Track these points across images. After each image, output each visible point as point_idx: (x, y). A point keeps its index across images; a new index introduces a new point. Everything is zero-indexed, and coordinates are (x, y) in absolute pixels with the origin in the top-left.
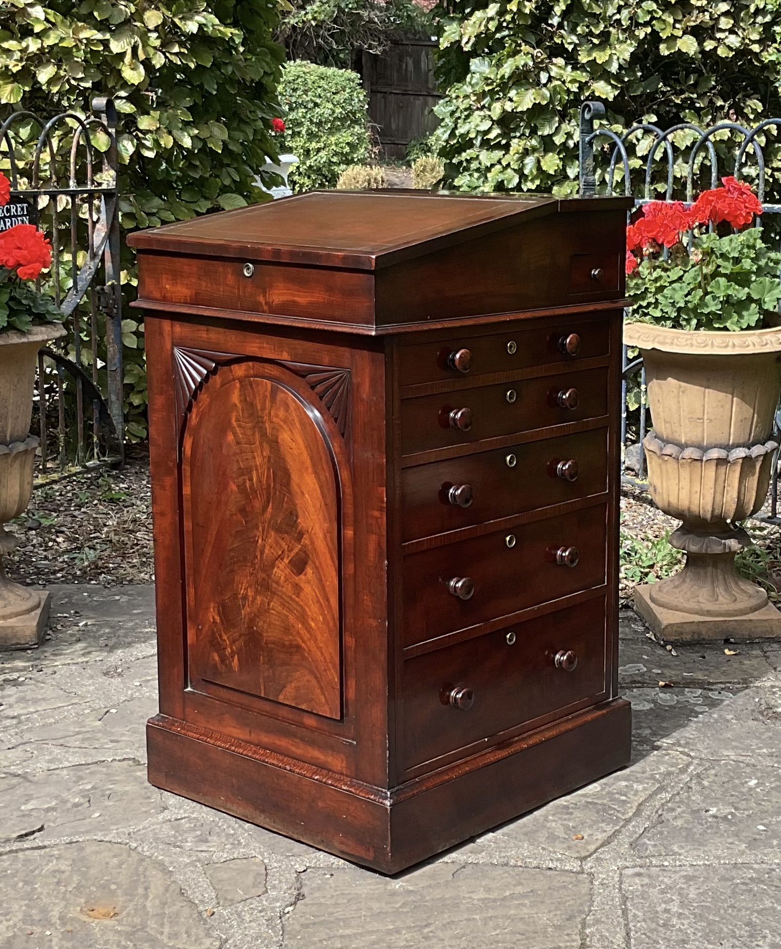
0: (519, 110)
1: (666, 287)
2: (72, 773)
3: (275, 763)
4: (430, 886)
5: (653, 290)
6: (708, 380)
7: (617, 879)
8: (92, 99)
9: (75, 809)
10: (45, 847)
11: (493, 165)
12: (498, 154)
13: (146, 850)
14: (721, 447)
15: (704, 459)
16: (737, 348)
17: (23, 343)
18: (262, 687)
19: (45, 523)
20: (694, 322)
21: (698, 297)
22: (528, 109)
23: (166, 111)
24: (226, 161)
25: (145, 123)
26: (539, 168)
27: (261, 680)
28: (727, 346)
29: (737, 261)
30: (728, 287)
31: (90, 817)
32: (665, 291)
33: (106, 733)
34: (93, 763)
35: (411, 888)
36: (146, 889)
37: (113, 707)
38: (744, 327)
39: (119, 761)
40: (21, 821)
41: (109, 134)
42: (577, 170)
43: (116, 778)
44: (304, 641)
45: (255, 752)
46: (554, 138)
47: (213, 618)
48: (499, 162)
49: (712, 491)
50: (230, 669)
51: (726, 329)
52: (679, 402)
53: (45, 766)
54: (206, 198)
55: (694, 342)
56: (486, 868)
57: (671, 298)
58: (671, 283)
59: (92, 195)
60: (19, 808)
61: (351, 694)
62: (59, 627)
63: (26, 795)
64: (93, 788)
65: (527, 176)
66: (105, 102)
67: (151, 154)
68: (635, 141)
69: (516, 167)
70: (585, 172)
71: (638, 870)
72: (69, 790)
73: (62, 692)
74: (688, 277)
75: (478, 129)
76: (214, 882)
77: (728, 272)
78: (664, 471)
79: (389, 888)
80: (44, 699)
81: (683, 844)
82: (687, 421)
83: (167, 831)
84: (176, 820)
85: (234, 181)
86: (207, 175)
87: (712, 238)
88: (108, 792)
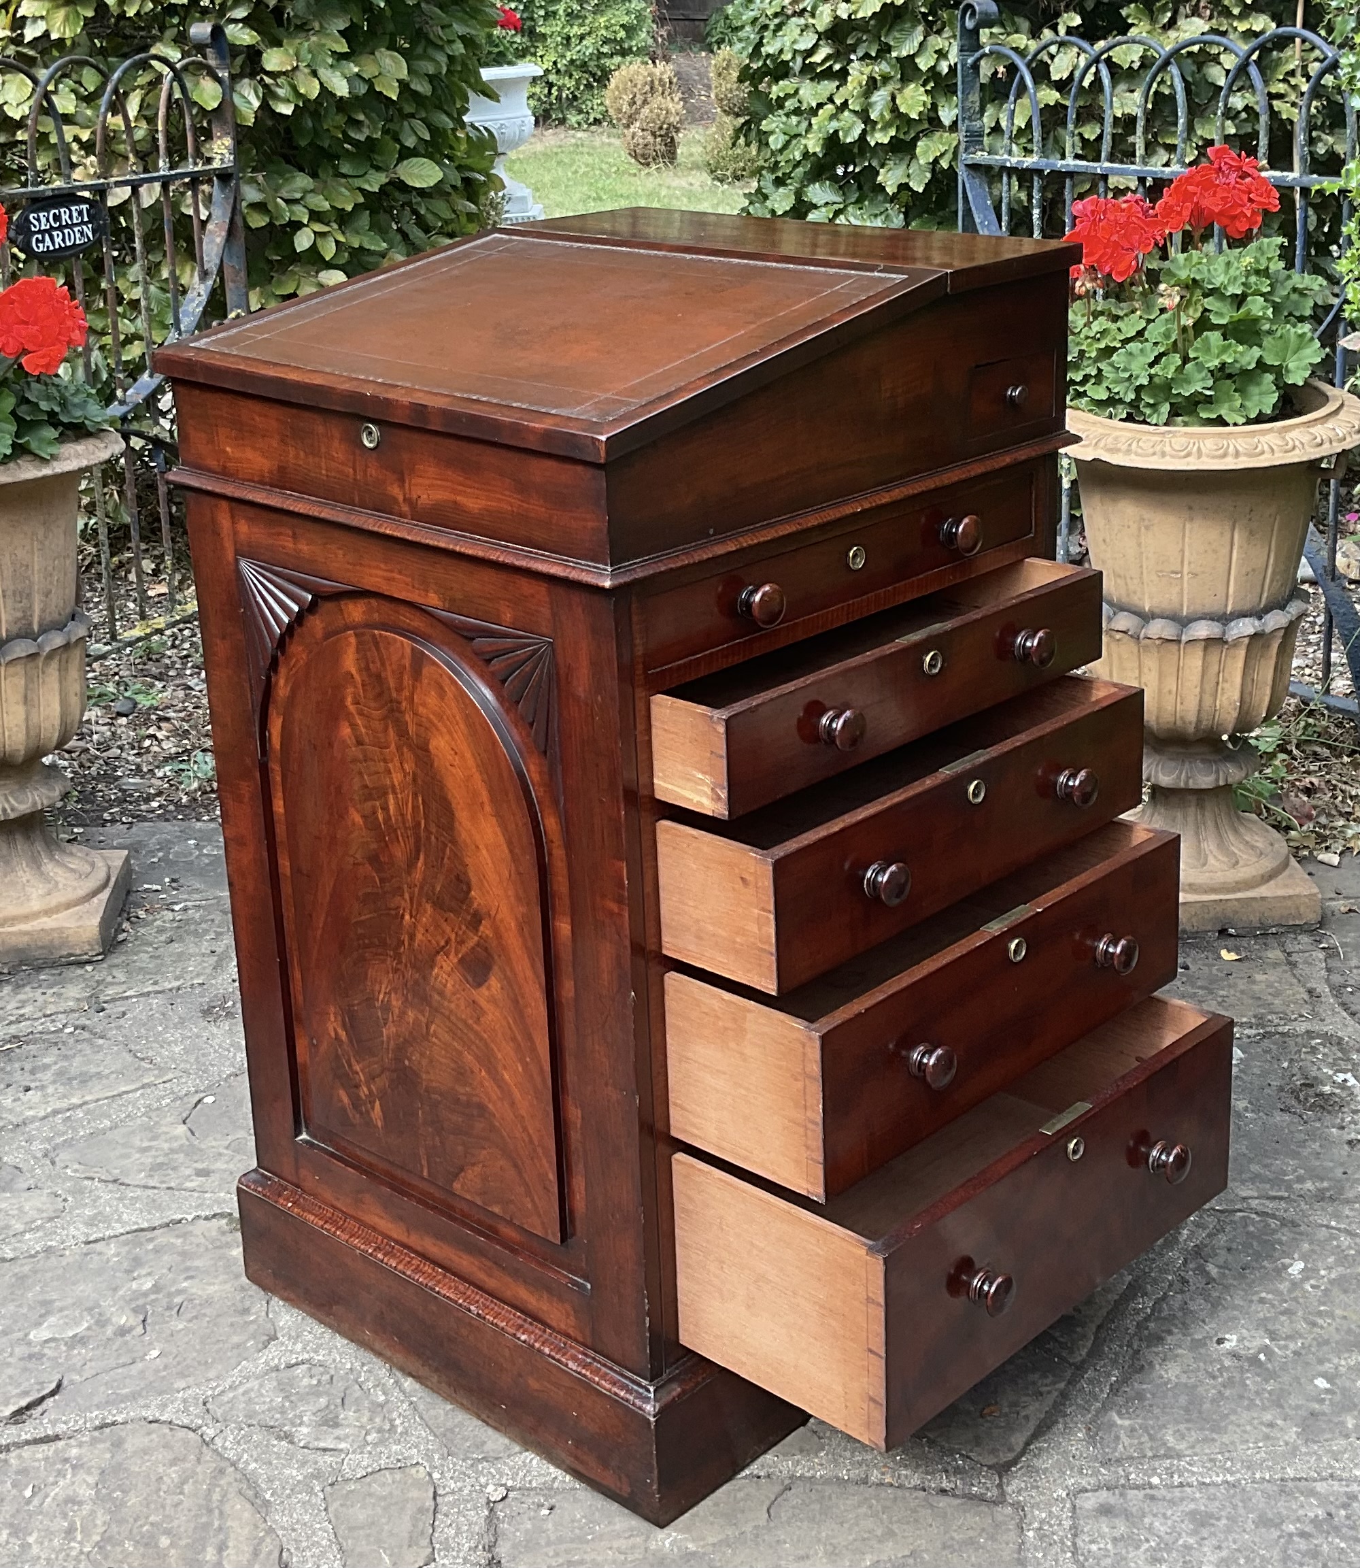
0: (860, 15)
1: (1115, 349)
2: (124, 1250)
3: (452, 1296)
4: (726, 1542)
5: (1093, 355)
6: (1190, 508)
7: (1067, 1524)
8: (190, 26)
9: (120, 1340)
10: (57, 1438)
11: (820, 105)
12: (829, 86)
13: (228, 1443)
14: (1212, 617)
15: (1184, 638)
16: (1242, 459)
17: (44, 478)
18: (424, 1163)
19: (144, 702)
20: (1165, 409)
21: (1173, 369)
22: (874, 13)
23: (308, 40)
24: (408, 109)
25: (273, 60)
26: (895, 109)
27: (422, 1151)
28: (1225, 455)
29: (1239, 300)
30: (1224, 350)
31: (143, 1359)
32: (1115, 357)
33: (191, 1151)
34: (161, 1226)
35: (691, 1546)
36: (221, 1548)
37: (208, 1090)
38: (1253, 416)
39: (206, 1218)
40: (25, 1369)
41: (219, 80)
42: (956, 111)
43: (197, 1263)
44: (490, 1101)
45: (417, 1270)
46: (917, 60)
47: (336, 1033)
48: (831, 100)
49: (1198, 690)
50: (369, 1123)
51: (1221, 422)
52: (1139, 545)
53: (79, 1231)
54: (378, 169)
55: (1168, 449)
56: (828, 1490)
57: (1125, 370)
58: (1126, 341)
59: (195, 181)
60: (27, 1335)
61: (579, 1202)
62: (142, 914)
63: (45, 1303)
64: (156, 1288)
65: (875, 123)
66: (209, 29)
67: (286, 110)
68: (1046, 59)
69: (857, 108)
70: (968, 114)
71: (1104, 1495)
72: (115, 1290)
73: (129, 1058)
74: (1153, 333)
75: (796, 47)
76: (340, 1533)
77: (1224, 321)
78: (1115, 656)
79: (653, 1546)
80: (99, 1075)
81: (1182, 1427)
82: (1154, 577)
83: (269, 1397)
84: (289, 1366)
85: (421, 139)
86: (378, 135)
87: (1195, 260)
88: (178, 1300)
